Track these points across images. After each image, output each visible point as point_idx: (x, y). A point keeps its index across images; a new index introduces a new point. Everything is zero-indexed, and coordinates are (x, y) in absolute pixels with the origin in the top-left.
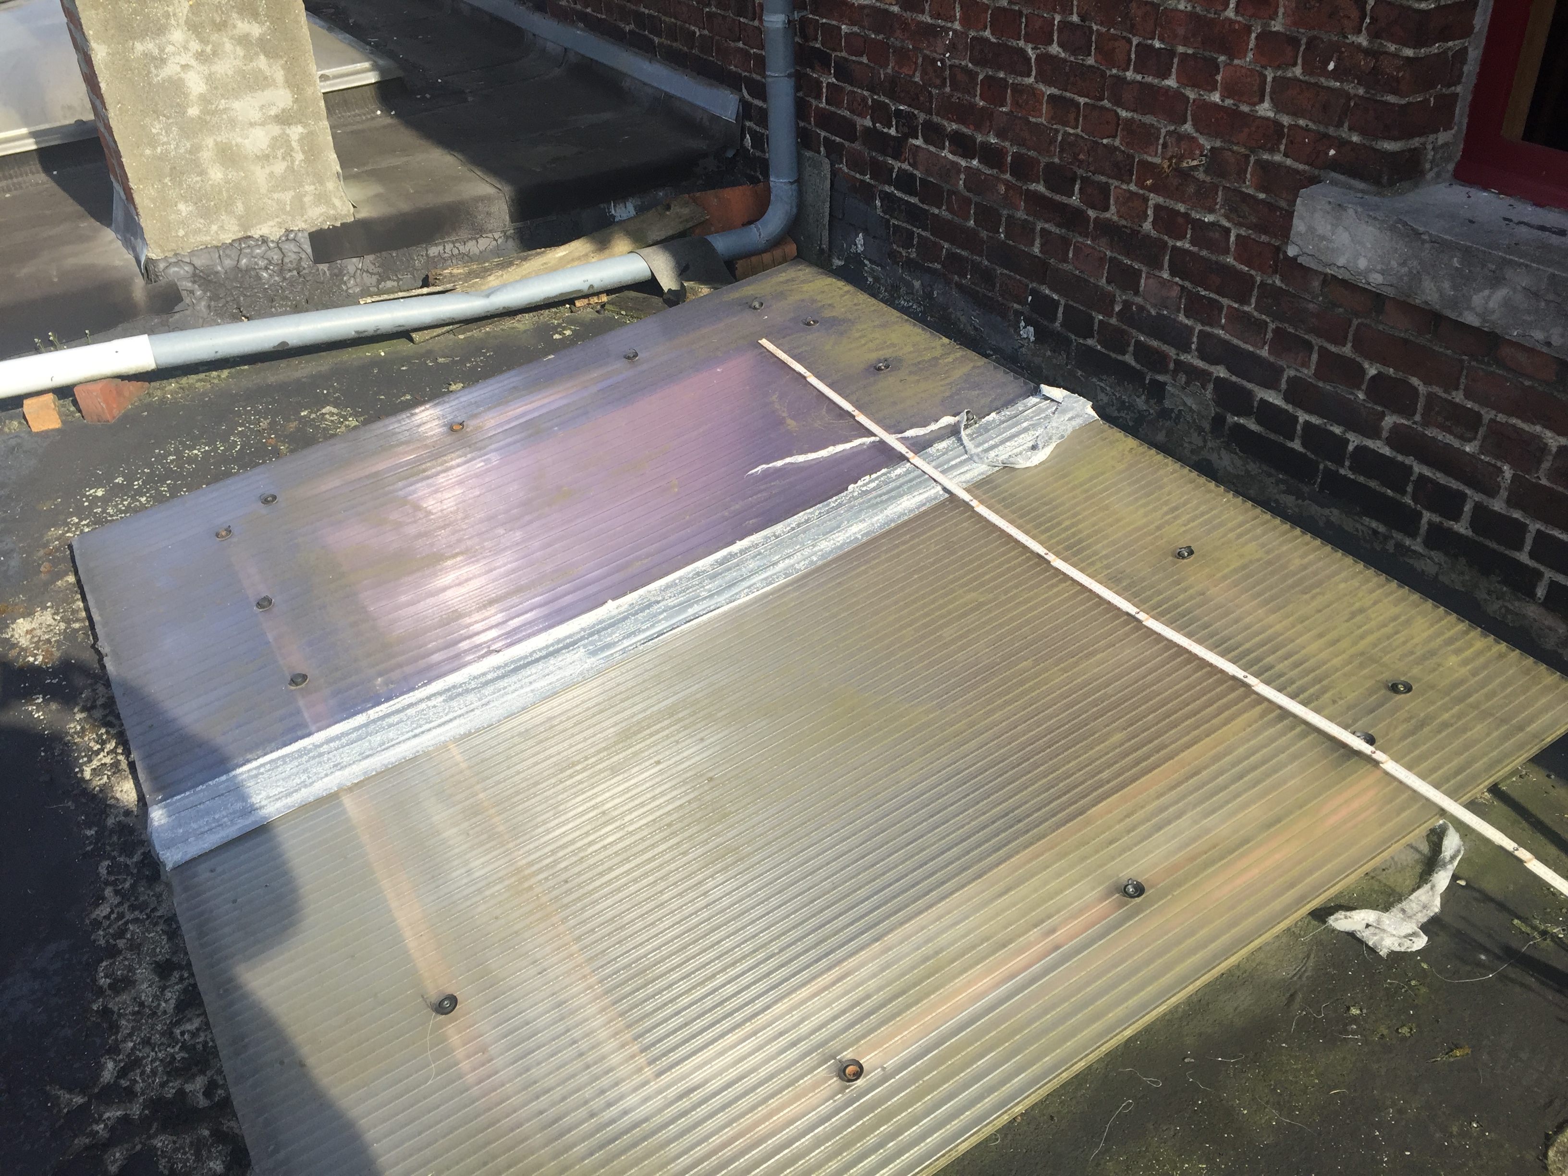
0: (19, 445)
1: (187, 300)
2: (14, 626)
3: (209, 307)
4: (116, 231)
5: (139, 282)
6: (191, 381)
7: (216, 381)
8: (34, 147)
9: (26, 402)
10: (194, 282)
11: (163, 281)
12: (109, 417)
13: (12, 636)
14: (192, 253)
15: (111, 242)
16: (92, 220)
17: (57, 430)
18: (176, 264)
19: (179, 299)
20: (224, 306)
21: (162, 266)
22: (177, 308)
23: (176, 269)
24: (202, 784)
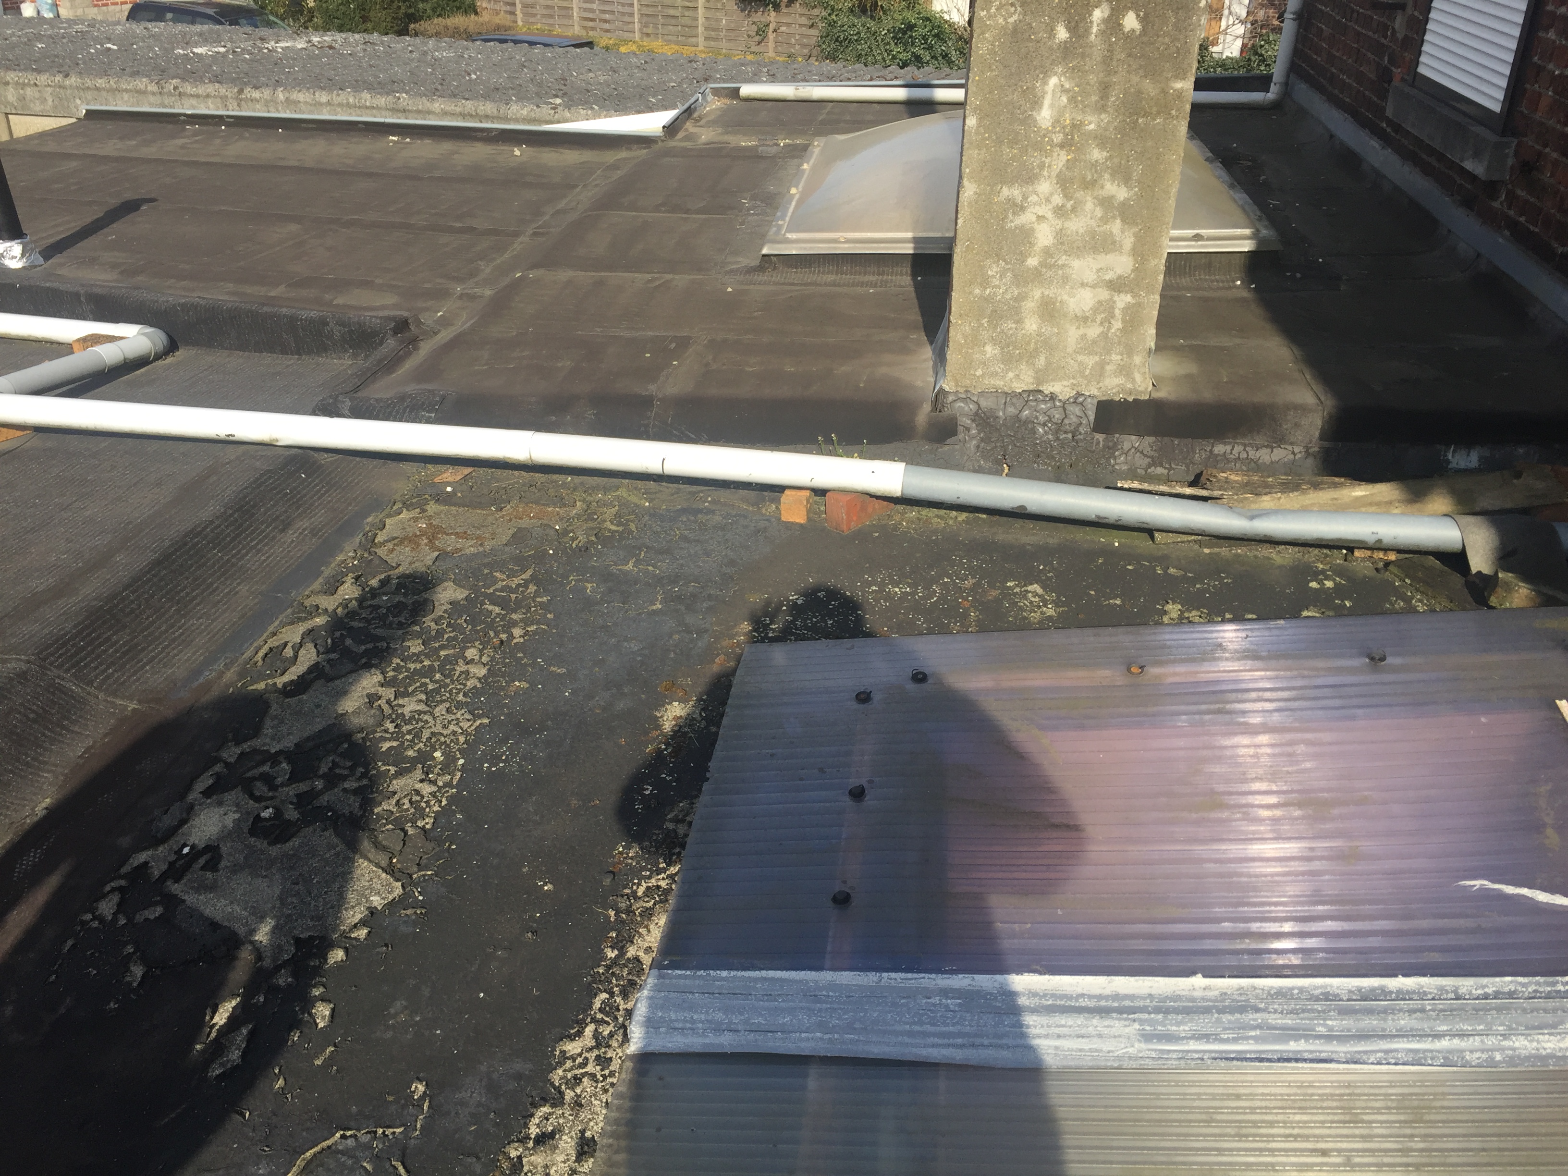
0: (765, 529)
1: (961, 436)
2: (669, 707)
3: (978, 447)
4: (934, 353)
5: (927, 407)
6: (930, 515)
7: (951, 522)
8: (911, 252)
9: (787, 492)
10: (973, 421)
11: (947, 412)
12: (845, 527)
13: (662, 717)
14: (982, 393)
15: (925, 360)
16: (923, 334)
17: (801, 525)
18: (964, 400)
19: (953, 432)
20: (992, 449)
21: (951, 398)
22: (949, 441)
23: (962, 405)
24: (705, 970)
